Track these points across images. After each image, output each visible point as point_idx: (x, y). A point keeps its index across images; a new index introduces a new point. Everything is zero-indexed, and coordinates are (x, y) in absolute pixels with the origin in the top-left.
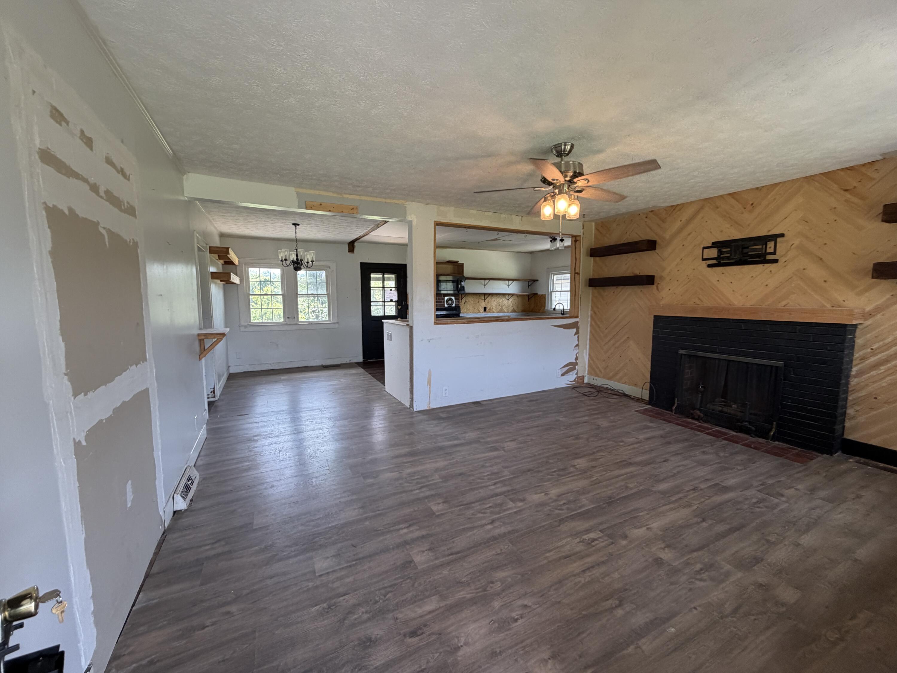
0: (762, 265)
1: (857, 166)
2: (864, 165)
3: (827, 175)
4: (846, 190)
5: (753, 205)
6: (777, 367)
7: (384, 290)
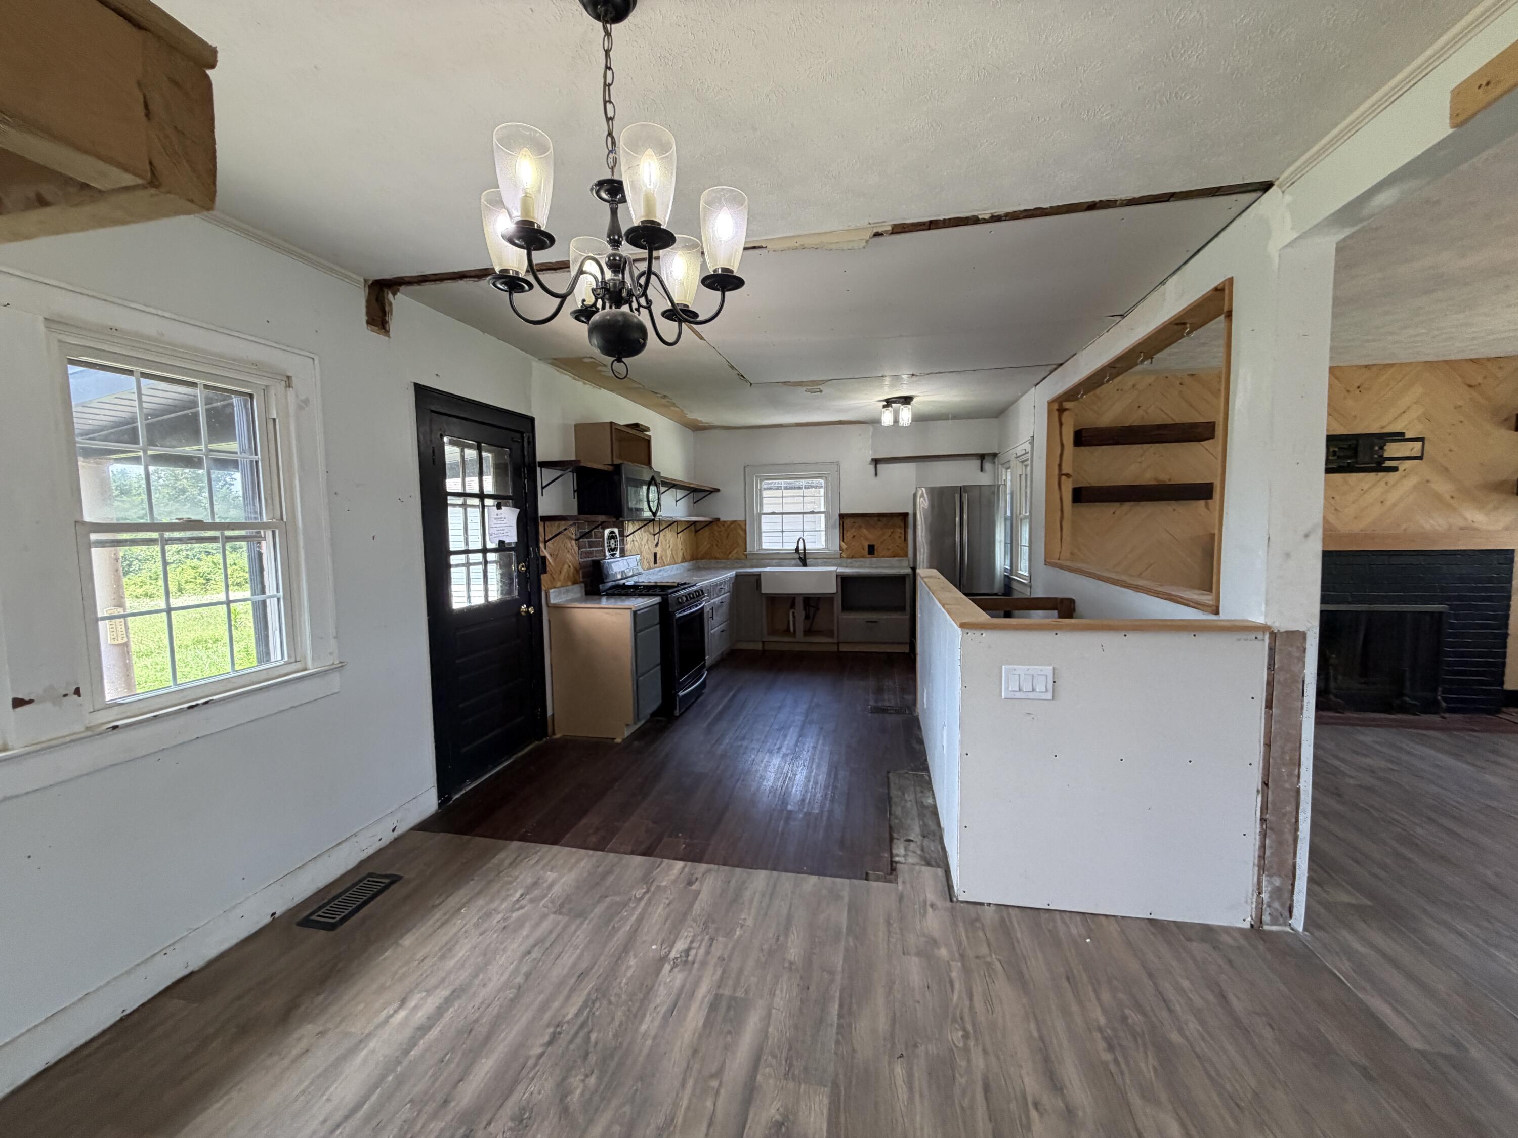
0: (1375, 474)
1: (1483, 359)
2: (1488, 359)
3: (1451, 365)
4: (1470, 386)
5: (1361, 389)
6: (1440, 613)
7: (483, 506)
